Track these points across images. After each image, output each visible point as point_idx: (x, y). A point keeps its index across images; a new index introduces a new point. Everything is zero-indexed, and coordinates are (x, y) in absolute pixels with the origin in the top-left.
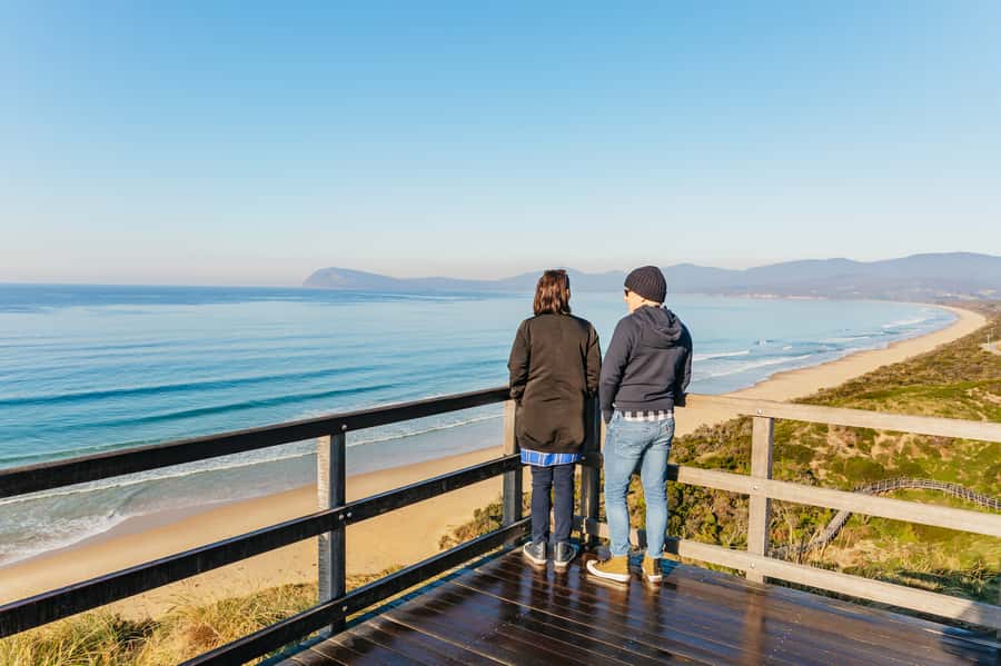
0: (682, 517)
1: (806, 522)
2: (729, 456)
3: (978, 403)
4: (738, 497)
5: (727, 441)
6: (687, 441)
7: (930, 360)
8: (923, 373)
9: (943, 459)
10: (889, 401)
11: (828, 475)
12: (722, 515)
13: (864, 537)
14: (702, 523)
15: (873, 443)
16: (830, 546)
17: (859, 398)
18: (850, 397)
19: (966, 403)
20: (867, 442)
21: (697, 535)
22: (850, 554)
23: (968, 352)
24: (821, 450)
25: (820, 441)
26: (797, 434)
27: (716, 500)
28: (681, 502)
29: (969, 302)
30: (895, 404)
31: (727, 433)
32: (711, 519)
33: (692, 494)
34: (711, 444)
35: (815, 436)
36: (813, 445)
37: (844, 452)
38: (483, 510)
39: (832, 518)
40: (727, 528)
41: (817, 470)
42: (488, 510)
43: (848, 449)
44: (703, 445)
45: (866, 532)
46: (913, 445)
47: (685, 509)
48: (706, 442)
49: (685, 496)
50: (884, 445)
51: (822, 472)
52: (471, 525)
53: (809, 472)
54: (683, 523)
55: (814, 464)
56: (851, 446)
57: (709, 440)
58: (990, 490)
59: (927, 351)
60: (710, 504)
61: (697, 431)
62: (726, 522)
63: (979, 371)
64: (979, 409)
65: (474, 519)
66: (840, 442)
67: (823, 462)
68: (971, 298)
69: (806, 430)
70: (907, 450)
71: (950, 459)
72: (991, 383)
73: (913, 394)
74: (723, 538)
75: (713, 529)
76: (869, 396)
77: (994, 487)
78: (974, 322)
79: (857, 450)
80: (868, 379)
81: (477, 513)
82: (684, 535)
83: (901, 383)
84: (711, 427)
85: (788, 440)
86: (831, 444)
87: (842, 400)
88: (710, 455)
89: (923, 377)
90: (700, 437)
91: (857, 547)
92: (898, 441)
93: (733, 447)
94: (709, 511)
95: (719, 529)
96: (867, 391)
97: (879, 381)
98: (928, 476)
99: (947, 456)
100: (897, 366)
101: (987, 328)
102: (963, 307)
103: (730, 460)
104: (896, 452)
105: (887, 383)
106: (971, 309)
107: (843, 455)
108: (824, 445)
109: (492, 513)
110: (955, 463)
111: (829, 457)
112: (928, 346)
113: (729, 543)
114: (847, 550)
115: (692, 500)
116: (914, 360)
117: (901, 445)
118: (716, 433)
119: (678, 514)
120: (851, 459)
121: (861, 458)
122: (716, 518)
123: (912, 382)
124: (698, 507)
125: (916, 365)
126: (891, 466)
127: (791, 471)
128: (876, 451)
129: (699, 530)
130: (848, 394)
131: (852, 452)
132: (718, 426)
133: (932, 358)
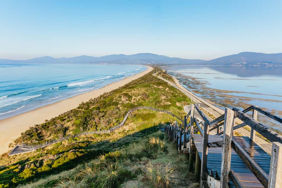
0: (86, 124)
1: (118, 121)
2: (98, 107)
3: (153, 88)
4: (101, 117)
5: (97, 102)
6: (87, 104)
7: (142, 78)
8: (141, 81)
9: (147, 101)
10: (135, 89)
11: (122, 108)
12: (97, 122)
13: (131, 122)
14: (92, 125)
15: (132, 99)
16: (124, 126)
17: (128, 88)
18: (126, 89)
19: (151, 88)
20: (130, 99)
21: (91, 129)
22: (128, 127)
23: (150, 76)
24: (120, 102)
25: (120, 100)
26: (114, 99)
27: (95, 119)
29: (149, 64)
30: (136, 89)
31: (97, 100)
32: (94, 124)
33: (89, 118)
34: (93, 104)
35: (119, 99)
36: (119, 101)
37: (126, 102)
38: (24, 132)
39: (124, 118)
40: (99, 125)
41: (120, 107)
42: (26, 132)
43: (126, 101)
44: (91, 104)
45: (131, 121)
46: (140, 99)
47: (87, 122)
48: (92, 103)
49: (87, 119)
50: (134, 99)
51: (121, 108)
52: (20, 138)
53: (118, 108)
54: (87, 126)
55: (119, 106)
56: (127, 100)
57: (93, 103)
58: (156, 107)
59: (142, 76)
60: (94, 120)
61: (89, 100)
62: (98, 124)
63: (152, 80)
64: (152, 89)
65: (21, 136)
66: (125, 100)
67: (121, 105)
68: (150, 64)
69: (116, 98)
70: (139, 100)
71: (148, 101)
72: (155, 83)
73: (140, 87)
74: (98, 128)
75: (95, 126)
76: (131, 88)
77: (157, 106)
78: (151, 69)
79: (128, 101)
80: (130, 84)
81: (22, 134)
82: (88, 129)
83: (137, 84)
84: (93, 99)
85: (112, 101)
86: (122, 100)
87: (124, 89)
88: (93, 106)
89: (141, 82)
90: (90, 102)
91: (130, 125)
92: (137, 98)
93: (99, 104)
94: (94, 122)
95: (97, 126)
96: (130, 87)
97: (132, 84)
98: (144, 106)
99: (147, 100)
100: (136, 80)
101: (153, 70)
102: (148, 66)
103: (98, 108)
104: (137, 101)
105: (134, 84)
106: (150, 66)
107: (125, 103)
109: (27, 133)
110: (149, 102)
111: (122, 104)
112: (142, 75)
113: (99, 129)
114: (127, 126)
115: (89, 119)
116: (139, 78)
117: (138, 99)
118: (95, 100)
119: (85, 124)
120: (127, 104)
121: (129, 103)
122: (96, 123)
123: (139, 84)
124: (91, 121)
125: (140, 79)
126: (136, 104)
127: (114, 108)
128: (132, 101)
129: (91, 127)
130: (126, 88)
131: (127, 102)
132: (95, 99)
133: (143, 78)
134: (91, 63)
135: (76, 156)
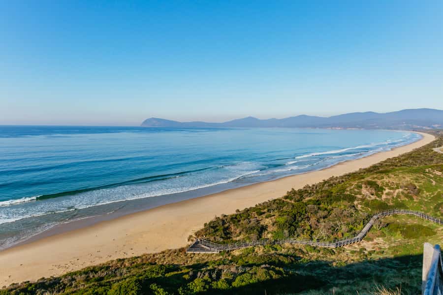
0: (295, 227)
1: (352, 229)
2: (317, 199)
3: (431, 175)
4: (321, 218)
5: (317, 192)
6: (300, 192)
7: (409, 156)
8: (406, 161)
9: (415, 201)
10: (390, 175)
11: (362, 207)
12: (313, 226)
13: (378, 237)
14: (304, 230)
15: (383, 193)
16: (363, 240)
17: (376, 173)
18: (372, 173)
19: (426, 175)
20: (380, 193)
21: (302, 235)
22: (372, 244)
23: (428, 152)
24: (359, 196)
25: (358, 192)
26: (348, 189)
27: (311, 219)
28: (295, 220)
29: (428, 130)
30: (393, 176)
31: (318, 188)
32: (308, 227)
33: (300, 216)
34: (310, 193)
35: (356, 190)
36: (356, 194)
37: (370, 197)
38: (208, 223)
39: (364, 227)
40: (316, 232)
41: (357, 205)
42: (210, 224)
43: (372, 196)
44: (306, 194)
45: (379, 234)
46: (401, 194)
47: (297, 223)
48: (308, 192)
49: (297, 217)
50: (388, 194)
51: (359, 206)
52: (202, 230)
53: (354, 206)
54: (296, 230)
55: (356, 203)
56: (372, 195)
57: (309, 191)
58: (436, 215)
59: (408, 151)
60: (308, 221)
61: (305, 187)
62: (315, 229)
63: (432, 160)
64: (431, 178)
65: (204, 227)
66: (368, 193)
67: (360, 202)
68: (428, 128)
69: (352, 187)
70: (398, 196)
71: (418, 201)
72: (437, 166)
73: (400, 171)
74: (314, 236)
75: (309, 232)
76: (381, 172)
77: (438, 213)
78: (430, 139)
79: (375, 196)
80: (382, 164)
81: (205, 225)
82: (296, 236)
83: (396, 166)
84: (311, 185)
85: (344, 192)
86: (363, 193)
87: (369, 174)
88: (309, 198)
89: (406, 163)
90: (306, 190)
91: (375, 241)
92: (394, 192)
93: (319, 195)
94: (308, 224)
95: (312, 232)
96: (380, 170)
97: (386, 165)
98: (408, 208)
99: (417, 199)
100: (395, 158)
101: (436, 141)
102: (425, 132)
103: (318, 201)
104: (393, 198)
105: (390, 166)
106: (429, 133)
107: (369, 199)
108: (360, 194)
109: (212, 225)
110: (420, 203)
111: (363, 200)
112: (409, 149)
113: (316, 239)
114: (370, 242)
115: (300, 219)
116: (403, 156)
117: (395, 194)
118: (313, 188)
119: (293, 226)
120: (372, 200)
121: (377, 200)
122: (311, 227)
123: (401, 165)
124: (303, 222)
125: (403, 158)
126: (391, 204)
127: (345, 206)
128: (384, 197)
129: (303, 233)
130: (372, 171)
131: (373, 197)
132: (314, 185)
133: (411, 154)
134: (314, 127)
135: (268, 277)
